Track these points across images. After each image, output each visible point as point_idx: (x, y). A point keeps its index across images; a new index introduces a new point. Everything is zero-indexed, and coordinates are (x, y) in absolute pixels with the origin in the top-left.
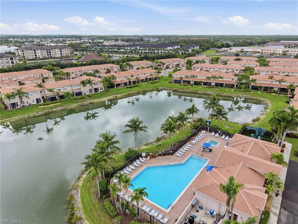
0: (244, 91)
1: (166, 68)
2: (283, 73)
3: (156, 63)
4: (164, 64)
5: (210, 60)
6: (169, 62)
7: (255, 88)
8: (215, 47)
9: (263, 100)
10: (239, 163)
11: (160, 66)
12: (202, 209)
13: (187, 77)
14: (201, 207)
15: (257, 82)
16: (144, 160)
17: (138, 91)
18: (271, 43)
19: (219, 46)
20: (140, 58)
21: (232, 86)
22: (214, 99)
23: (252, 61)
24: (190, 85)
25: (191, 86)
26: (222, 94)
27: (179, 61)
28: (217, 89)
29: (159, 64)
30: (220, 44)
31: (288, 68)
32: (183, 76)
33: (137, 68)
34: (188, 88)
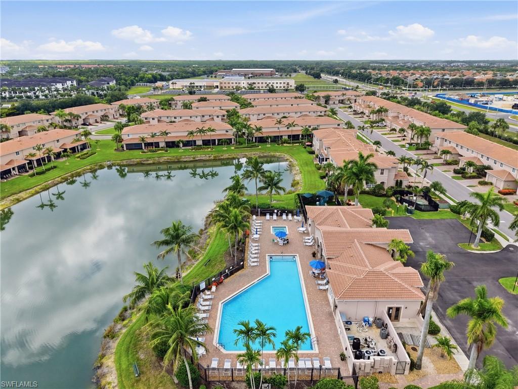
0: (249, 146)
1: (83, 124)
2: (278, 114)
3: (61, 116)
4: (77, 117)
5: (158, 103)
6: (86, 113)
7: (262, 140)
8: (142, 81)
9: (279, 155)
10: (353, 242)
11: (70, 121)
12: (351, 324)
13: (153, 136)
14: (349, 322)
15: (263, 130)
16: (209, 295)
17: (62, 179)
18: (222, 72)
19: (149, 79)
20: (12, 109)
21: (228, 142)
22: (257, 163)
23: (223, 101)
24: (161, 150)
25: (164, 152)
26: (222, 156)
27: (105, 110)
28: (209, 150)
29: (67, 118)
30: (150, 76)
31: (276, 106)
32: (146, 136)
33: (19, 132)
34: (160, 155)
